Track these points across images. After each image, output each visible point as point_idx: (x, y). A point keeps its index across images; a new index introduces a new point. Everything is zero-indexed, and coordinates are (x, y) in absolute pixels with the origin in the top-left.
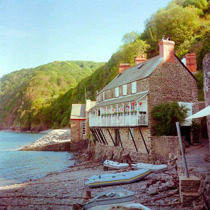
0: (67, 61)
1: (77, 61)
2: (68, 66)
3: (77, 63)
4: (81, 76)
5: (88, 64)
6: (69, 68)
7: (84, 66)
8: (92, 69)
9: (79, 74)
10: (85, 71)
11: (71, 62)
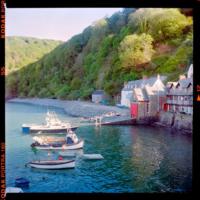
0: (13, 37)
1: (22, 37)
2: (15, 41)
3: (22, 39)
4: (29, 51)
5: (32, 40)
6: (17, 43)
7: (29, 41)
8: (36, 44)
9: (27, 49)
10: (31, 46)
11: (16, 37)
